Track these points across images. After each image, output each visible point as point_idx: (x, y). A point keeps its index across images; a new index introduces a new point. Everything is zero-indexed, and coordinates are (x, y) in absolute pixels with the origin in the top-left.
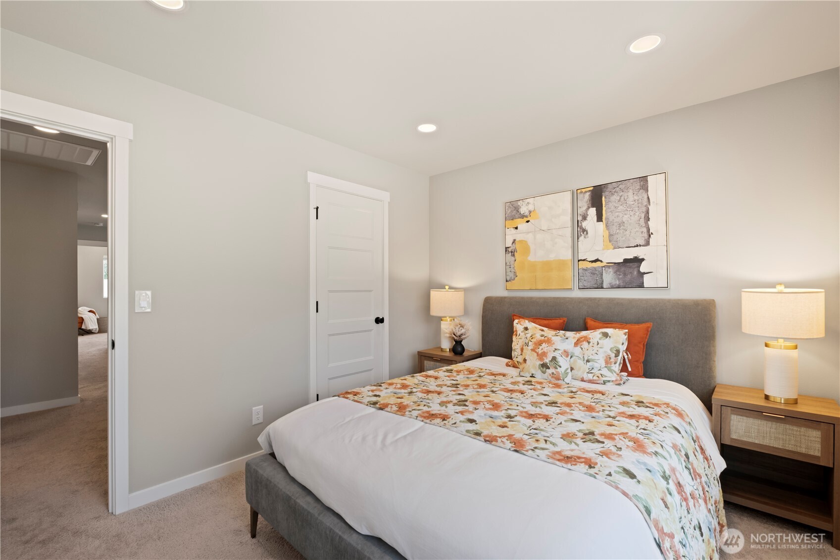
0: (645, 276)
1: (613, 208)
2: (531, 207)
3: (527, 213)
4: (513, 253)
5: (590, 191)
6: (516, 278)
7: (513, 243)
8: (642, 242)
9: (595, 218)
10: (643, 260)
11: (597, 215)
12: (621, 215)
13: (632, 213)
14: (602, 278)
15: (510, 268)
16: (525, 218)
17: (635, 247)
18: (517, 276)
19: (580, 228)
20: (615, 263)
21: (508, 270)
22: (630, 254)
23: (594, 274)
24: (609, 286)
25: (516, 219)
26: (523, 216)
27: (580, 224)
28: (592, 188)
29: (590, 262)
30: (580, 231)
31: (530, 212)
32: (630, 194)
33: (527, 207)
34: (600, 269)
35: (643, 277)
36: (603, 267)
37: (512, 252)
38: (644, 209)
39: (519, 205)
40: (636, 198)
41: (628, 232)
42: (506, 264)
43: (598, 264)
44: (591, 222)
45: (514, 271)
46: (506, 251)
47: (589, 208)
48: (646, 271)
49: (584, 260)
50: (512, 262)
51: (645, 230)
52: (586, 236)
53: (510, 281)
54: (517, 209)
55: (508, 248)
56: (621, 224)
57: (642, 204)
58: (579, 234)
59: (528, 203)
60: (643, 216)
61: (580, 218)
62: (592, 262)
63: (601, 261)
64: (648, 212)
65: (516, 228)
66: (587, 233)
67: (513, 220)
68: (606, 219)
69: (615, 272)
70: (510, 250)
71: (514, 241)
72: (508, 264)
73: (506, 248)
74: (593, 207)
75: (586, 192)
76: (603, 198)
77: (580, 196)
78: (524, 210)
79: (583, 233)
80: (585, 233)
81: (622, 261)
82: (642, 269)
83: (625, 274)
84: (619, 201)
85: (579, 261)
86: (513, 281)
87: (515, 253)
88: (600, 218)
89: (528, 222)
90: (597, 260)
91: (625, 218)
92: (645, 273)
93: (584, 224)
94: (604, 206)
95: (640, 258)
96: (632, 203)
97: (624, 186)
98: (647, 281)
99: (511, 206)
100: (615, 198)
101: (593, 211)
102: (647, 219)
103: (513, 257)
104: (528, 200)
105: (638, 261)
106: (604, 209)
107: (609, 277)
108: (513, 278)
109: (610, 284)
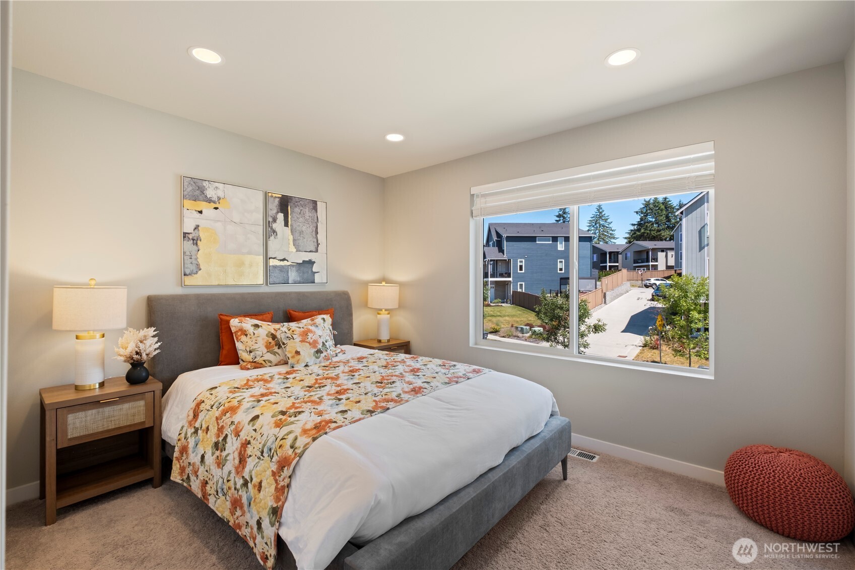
0: (315, 274)
1: (296, 218)
2: (221, 194)
3: (215, 198)
4: (195, 241)
5: (279, 197)
6: (199, 272)
7: (195, 228)
8: (314, 249)
9: (283, 223)
10: (314, 262)
11: (284, 220)
12: (301, 226)
13: (308, 226)
14: (288, 275)
15: (191, 258)
16: (212, 204)
17: (309, 252)
18: (200, 269)
19: (271, 229)
20: (297, 263)
21: (188, 261)
22: (307, 257)
23: (282, 271)
24: (293, 281)
25: (199, 200)
26: (210, 201)
27: (271, 225)
28: (281, 196)
29: (279, 260)
30: (269, 232)
31: (219, 198)
32: (307, 210)
33: (215, 192)
34: (286, 267)
35: (314, 275)
36: (289, 266)
37: (193, 240)
38: (315, 225)
39: (204, 186)
40: (310, 214)
41: (305, 240)
42: (184, 253)
43: (285, 263)
44: (279, 225)
45: (196, 262)
46: (184, 237)
47: (278, 212)
48: (316, 271)
49: (274, 258)
50: (193, 253)
51: (315, 240)
52: (276, 237)
53: (190, 274)
54: (202, 190)
55: (189, 233)
56: (301, 232)
57: (314, 221)
58: (270, 234)
59: (217, 188)
60: (314, 229)
61: (271, 220)
62: (281, 260)
63: (288, 261)
64: (317, 228)
65: (201, 212)
66: (277, 235)
67: (195, 201)
68: (291, 225)
69: (297, 271)
70: (191, 237)
71: (197, 227)
72: (188, 253)
73: (185, 234)
74: (281, 213)
75: (276, 197)
76: (289, 207)
77: (271, 200)
78: (210, 193)
79: (273, 234)
80: (275, 234)
81: (301, 262)
82: (314, 270)
83: (304, 273)
84: (300, 213)
85: (269, 258)
86: (195, 276)
87: (199, 242)
88: (286, 225)
89: (216, 208)
90: (284, 260)
91: (304, 228)
92: (315, 273)
93: (274, 226)
94: (289, 214)
95: (313, 261)
96: (308, 218)
97: (303, 203)
98: (317, 278)
99: (192, 183)
100: (297, 210)
101: (281, 216)
102: (317, 233)
103: (195, 246)
104: (217, 184)
105: (311, 263)
106: (290, 216)
107: (293, 275)
108: (195, 272)
109: (294, 280)
